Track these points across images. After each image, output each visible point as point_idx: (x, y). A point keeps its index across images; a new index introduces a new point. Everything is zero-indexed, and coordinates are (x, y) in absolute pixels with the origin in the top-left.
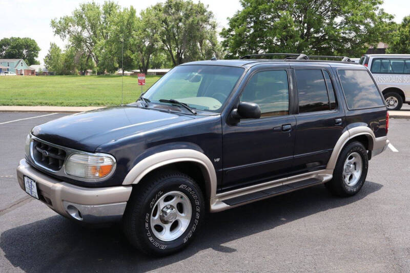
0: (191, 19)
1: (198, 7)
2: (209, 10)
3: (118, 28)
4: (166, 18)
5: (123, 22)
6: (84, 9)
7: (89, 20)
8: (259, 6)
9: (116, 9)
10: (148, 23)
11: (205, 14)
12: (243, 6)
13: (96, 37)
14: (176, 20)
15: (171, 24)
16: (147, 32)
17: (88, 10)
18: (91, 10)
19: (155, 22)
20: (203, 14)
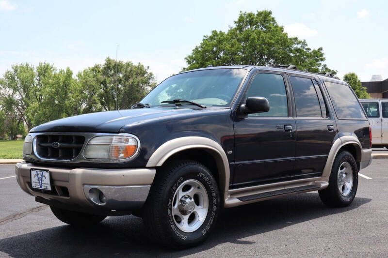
0: (131, 81)
1: (138, 68)
2: (149, 71)
3: (53, 90)
4: (105, 80)
5: (58, 83)
6: (17, 70)
7: (22, 82)
8: (206, 62)
9: (51, 71)
10: (86, 85)
11: (146, 75)
12: (189, 63)
13: (29, 99)
14: (115, 82)
15: (110, 86)
16: (85, 94)
17: (21, 71)
18: (24, 71)
19: (93, 83)
20: (143, 76)
